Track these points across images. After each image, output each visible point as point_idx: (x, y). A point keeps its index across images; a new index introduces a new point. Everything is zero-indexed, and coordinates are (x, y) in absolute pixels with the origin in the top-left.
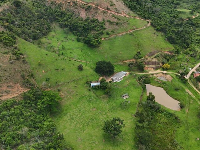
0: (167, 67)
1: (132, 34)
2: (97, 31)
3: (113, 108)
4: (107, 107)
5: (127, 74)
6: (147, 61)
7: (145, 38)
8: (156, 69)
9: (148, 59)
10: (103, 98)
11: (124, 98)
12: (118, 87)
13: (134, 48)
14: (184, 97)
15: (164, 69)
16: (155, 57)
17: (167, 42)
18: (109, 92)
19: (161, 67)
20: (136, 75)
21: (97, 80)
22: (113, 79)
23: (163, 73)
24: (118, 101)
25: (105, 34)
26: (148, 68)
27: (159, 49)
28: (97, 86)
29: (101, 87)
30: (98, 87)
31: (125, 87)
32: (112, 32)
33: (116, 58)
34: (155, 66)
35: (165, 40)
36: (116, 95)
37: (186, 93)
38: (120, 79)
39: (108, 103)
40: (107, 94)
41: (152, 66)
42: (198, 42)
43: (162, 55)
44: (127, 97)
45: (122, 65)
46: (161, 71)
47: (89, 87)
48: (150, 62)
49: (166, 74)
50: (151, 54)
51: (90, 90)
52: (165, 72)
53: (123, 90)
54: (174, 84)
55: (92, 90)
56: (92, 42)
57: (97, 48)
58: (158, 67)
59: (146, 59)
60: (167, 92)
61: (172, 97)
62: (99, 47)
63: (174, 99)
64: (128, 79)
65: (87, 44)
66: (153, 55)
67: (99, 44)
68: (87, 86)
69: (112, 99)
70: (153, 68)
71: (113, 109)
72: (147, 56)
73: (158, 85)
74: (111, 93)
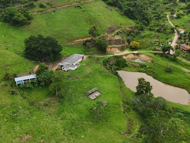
0: (136, 45)
1: (78, 6)
2: (23, 4)
3: (73, 124)
4: (59, 125)
5: (85, 58)
6: (108, 39)
7: (97, 11)
8: (122, 49)
9: (109, 37)
10: (47, 105)
11: (92, 97)
12: (74, 78)
13: (85, 23)
14: (188, 80)
15: (133, 48)
16: (117, 34)
17: (125, 17)
18: (59, 90)
19: (127, 47)
20: (98, 59)
21: (29, 70)
22: (62, 66)
23: (133, 54)
24: (80, 107)
25: (38, 7)
26: (111, 49)
27: (119, 25)
28: (30, 81)
29: (39, 82)
30: (32, 83)
31: (87, 76)
32: (48, 4)
33: (61, 37)
34: (120, 46)
35: (122, 15)
36: (73, 94)
37: (187, 73)
38: (74, 64)
39: (58, 115)
40: (54, 94)
41: (116, 46)
42: (157, 18)
43: (124, 32)
44: (97, 94)
45: (72, 46)
46: (129, 51)
47: (12, 86)
48: (112, 40)
49: (138, 54)
50: (111, 30)
51: (13, 93)
52: (135, 52)
53: (86, 82)
54: (159, 65)
55: (18, 93)
56: (15, 17)
57: (26, 26)
58: (124, 47)
59: (106, 36)
60: (155, 78)
61: (168, 84)
62: (29, 24)
63: (172, 85)
64: (88, 64)
65: (8, 22)
66: (113, 31)
67: (29, 19)
68: (6, 85)
69: (67, 103)
70: (118, 48)
71: (74, 128)
72: (106, 33)
73: (135, 69)
74: (62, 92)
